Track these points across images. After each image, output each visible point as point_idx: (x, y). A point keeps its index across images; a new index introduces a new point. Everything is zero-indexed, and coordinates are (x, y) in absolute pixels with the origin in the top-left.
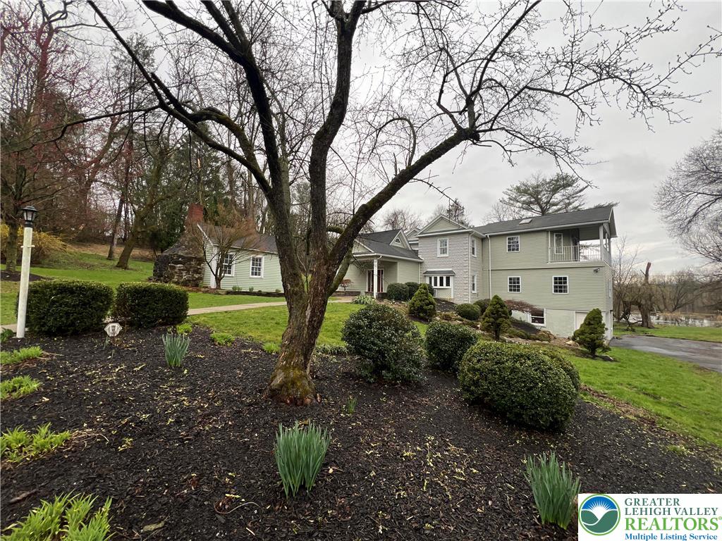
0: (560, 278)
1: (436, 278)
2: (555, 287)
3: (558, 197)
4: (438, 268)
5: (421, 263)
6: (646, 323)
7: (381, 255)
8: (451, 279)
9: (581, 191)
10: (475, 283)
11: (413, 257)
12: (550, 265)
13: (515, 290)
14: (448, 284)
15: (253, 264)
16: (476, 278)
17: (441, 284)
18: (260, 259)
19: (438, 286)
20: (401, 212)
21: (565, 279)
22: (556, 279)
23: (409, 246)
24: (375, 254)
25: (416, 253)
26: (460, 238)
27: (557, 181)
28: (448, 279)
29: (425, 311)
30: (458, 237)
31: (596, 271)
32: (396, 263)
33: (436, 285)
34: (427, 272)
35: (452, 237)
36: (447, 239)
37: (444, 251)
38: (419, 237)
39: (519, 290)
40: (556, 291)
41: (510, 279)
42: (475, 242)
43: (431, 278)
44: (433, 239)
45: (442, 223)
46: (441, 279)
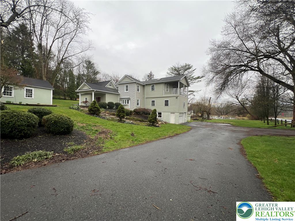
0: (167, 101)
2: (165, 104)
3: (186, 72)
4: (125, 96)
5: (119, 95)
6: (208, 119)
7: (95, 90)
9: (194, 71)
10: (139, 102)
11: (115, 92)
12: (164, 96)
14: (128, 103)
15: (27, 92)
16: (139, 100)
17: (126, 103)
18: (31, 90)
19: (125, 104)
21: (168, 101)
22: (165, 101)
23: (116, 88)
24: (92, 90)
25: (117, 91)
26: (132, 85)
27: (186, 66)
28: (128, 101)
31: (177, 98)
32: (105, 94)
34: (121, 98)
35: (130, 84)
36: (128, 85)
37: (127, 90)
38: (119, 84)
39: (154, 105)
40: (165, 105)
41: (152, 101)
42: (139, 87)
43: (122, 101)
44: (123, 85)
45: (126, 78)
46: (126, 101)
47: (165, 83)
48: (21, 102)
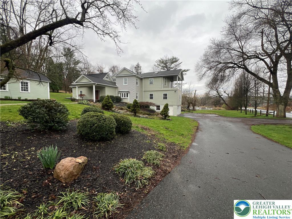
0: (165, 94)
1: (123, 94)
2: (164, 97)
3: (173, 65)
4: (123, 90)
5: (117, 88)
6: (194, 110)
7: (96, 83)
8: (128, 94)
9: (180, 64)
10: (138, 96)
11: (113, 85)
12: (162, 89)
13: (151, 99)
14: (127, 96)
15: (22, 85)
16: (138, 94)
18: (27, 83)
19: (124, 97)
20: (116, 67)
21: (167, 94)
22: (164, 94)
23: (113, 80)
24: (93, 83)
25: (115, 83)
26: (132, 78)
27: (173, 59)
28: (127, 94)
29: (108, 106)
30: (131, 77)
31: (175, 92)
32: (104, 87)
33: (123, 97)
34: (119, 92)
35: (129, 77)
36: (127, 78)
37: (126, 83)
38: (116, 77)
39: (153, 99)
40: (164, 99)
41: (150, 94)
42: (138, 80)
43: (121, 94)
44: (121, 78)
45: (125, 71)
46: (125, 94)
47: (164, 77)
48: (20, 98)
